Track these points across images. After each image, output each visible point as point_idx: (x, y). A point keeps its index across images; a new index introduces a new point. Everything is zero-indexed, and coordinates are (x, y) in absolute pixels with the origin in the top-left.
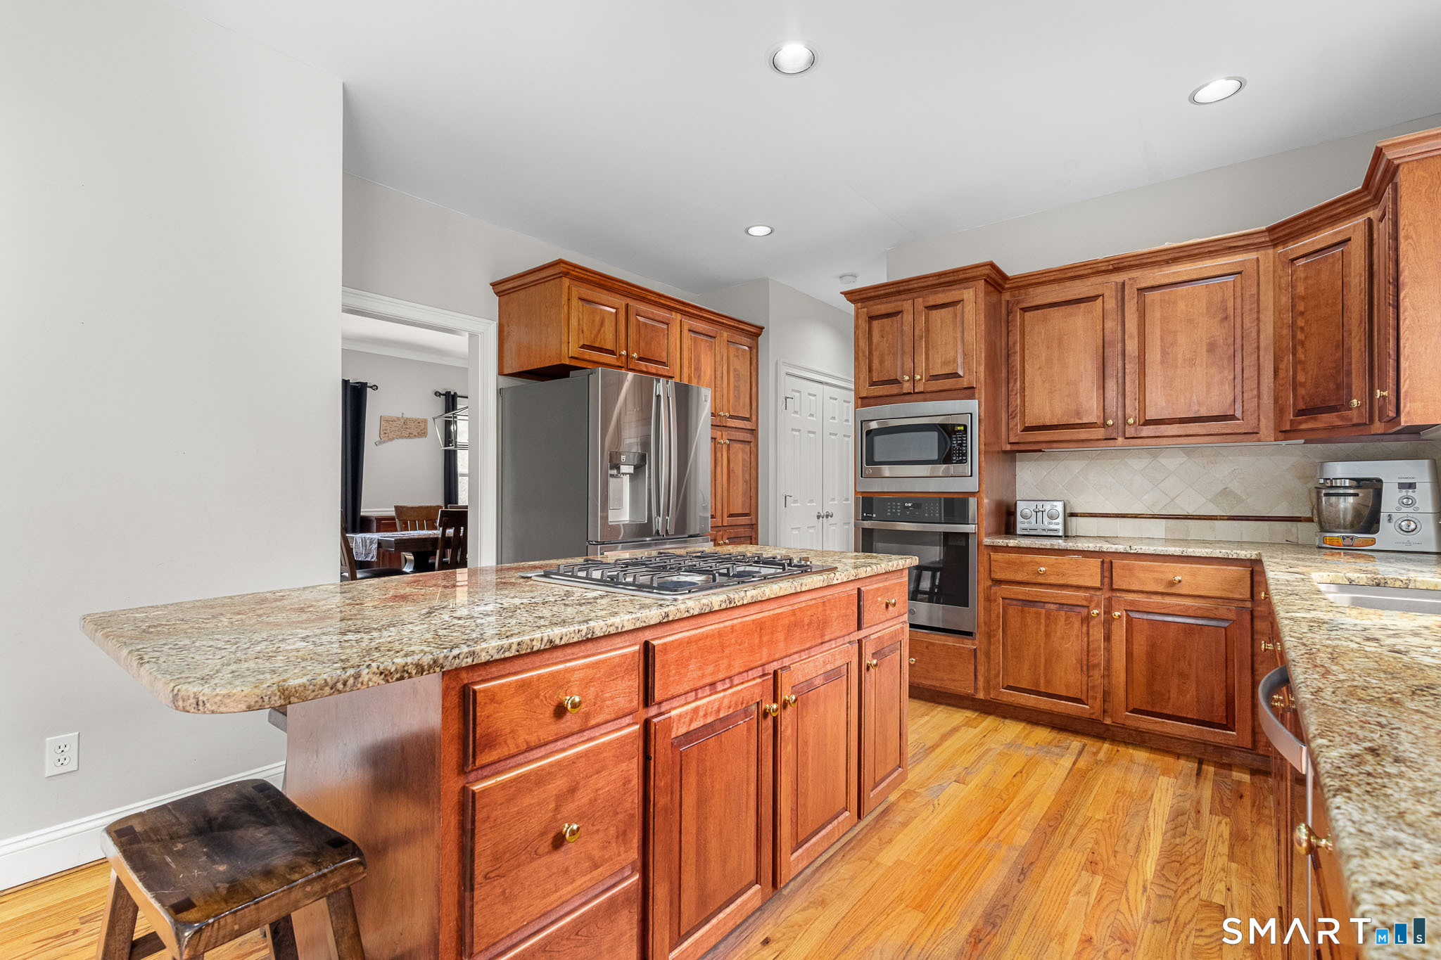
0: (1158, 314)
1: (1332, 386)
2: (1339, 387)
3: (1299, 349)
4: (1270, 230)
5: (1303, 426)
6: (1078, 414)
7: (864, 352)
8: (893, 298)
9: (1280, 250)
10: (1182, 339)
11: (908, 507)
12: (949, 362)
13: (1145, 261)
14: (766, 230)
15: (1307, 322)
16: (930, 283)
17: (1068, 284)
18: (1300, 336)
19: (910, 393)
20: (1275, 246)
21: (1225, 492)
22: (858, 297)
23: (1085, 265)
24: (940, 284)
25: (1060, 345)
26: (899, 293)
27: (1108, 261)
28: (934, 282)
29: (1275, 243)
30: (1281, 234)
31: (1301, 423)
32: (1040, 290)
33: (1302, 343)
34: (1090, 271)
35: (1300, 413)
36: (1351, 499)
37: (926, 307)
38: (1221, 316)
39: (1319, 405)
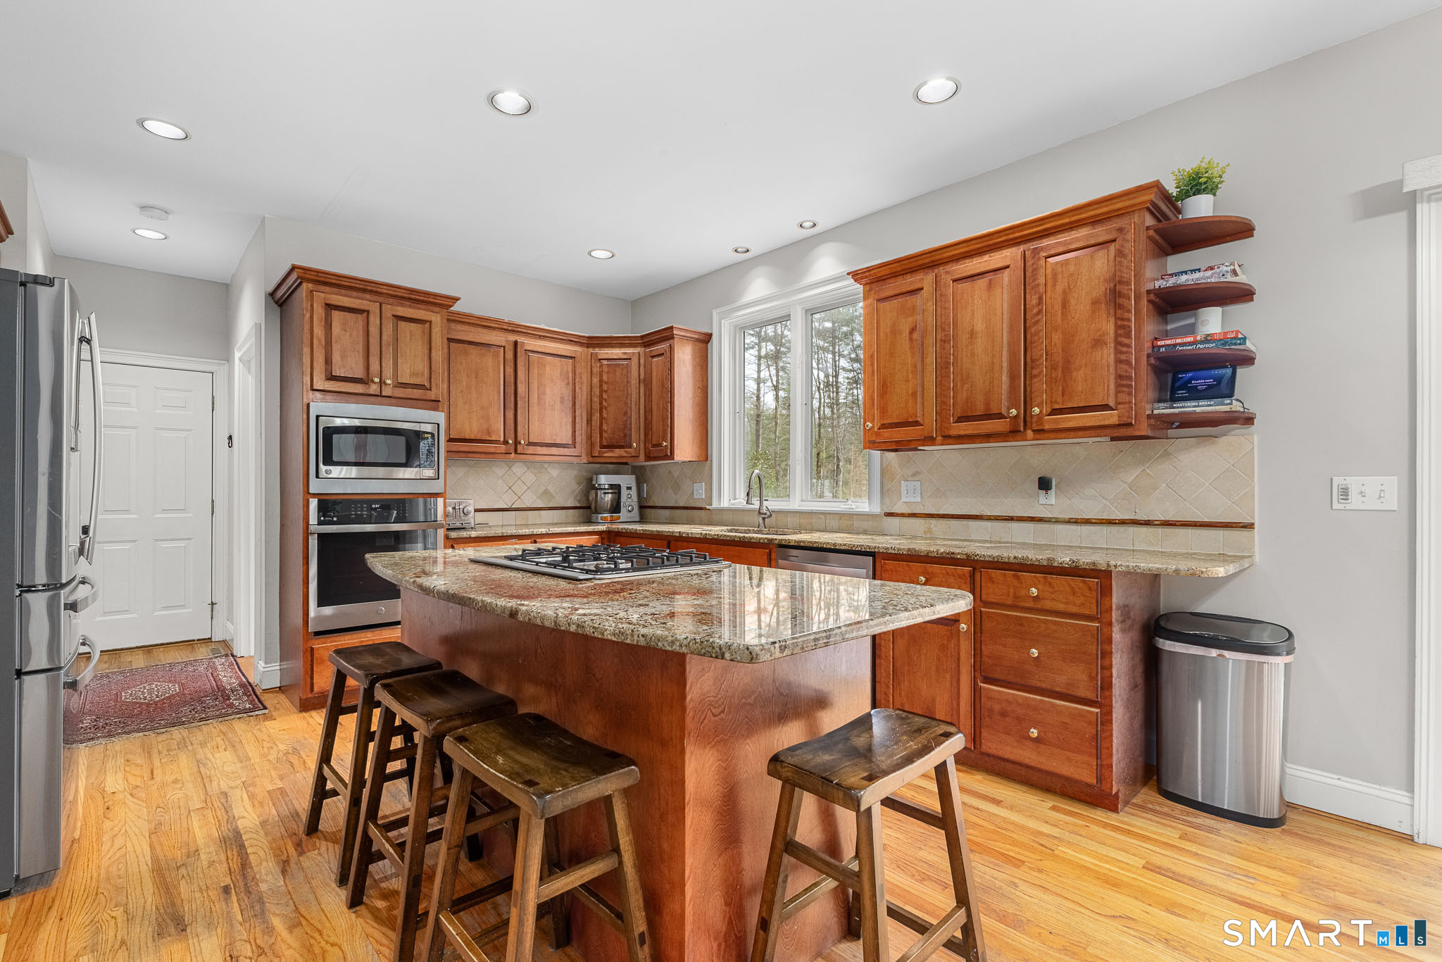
0: (536, 371)
1: (622, 434)
2: (625, 435)
3: (604, 411)
4: (589, 338)
5: (606, 455)
6: (488, 433)
7: (320, 341)
8: (355, 294)
9: (591, 350)
10: (548, 391)
11: (376, 509)
12: (418, 374)
13: (530, 332)
14: (178, 133)
15: (608, 396)
16: (400, 294)
17: (480, 330)
18: (605, 404)
19: (377, 396)
20: (588, 347)
21: (546, 492)
22: (313, 277)
23: (496, 321)
24: (409, 299)
25: (476, 376)
26: (364, 291)
27: (509, 324)
28: (405, 295)
29: (588, 346)
30: (593, 342)
31: (605, 453)
32: (460, 327)
33: (606, 408)
34: (497, 326)
35: (602, 447)
36: (610, 495)
37: (394, 316)
38: (566, 382)
39: (615, 444)
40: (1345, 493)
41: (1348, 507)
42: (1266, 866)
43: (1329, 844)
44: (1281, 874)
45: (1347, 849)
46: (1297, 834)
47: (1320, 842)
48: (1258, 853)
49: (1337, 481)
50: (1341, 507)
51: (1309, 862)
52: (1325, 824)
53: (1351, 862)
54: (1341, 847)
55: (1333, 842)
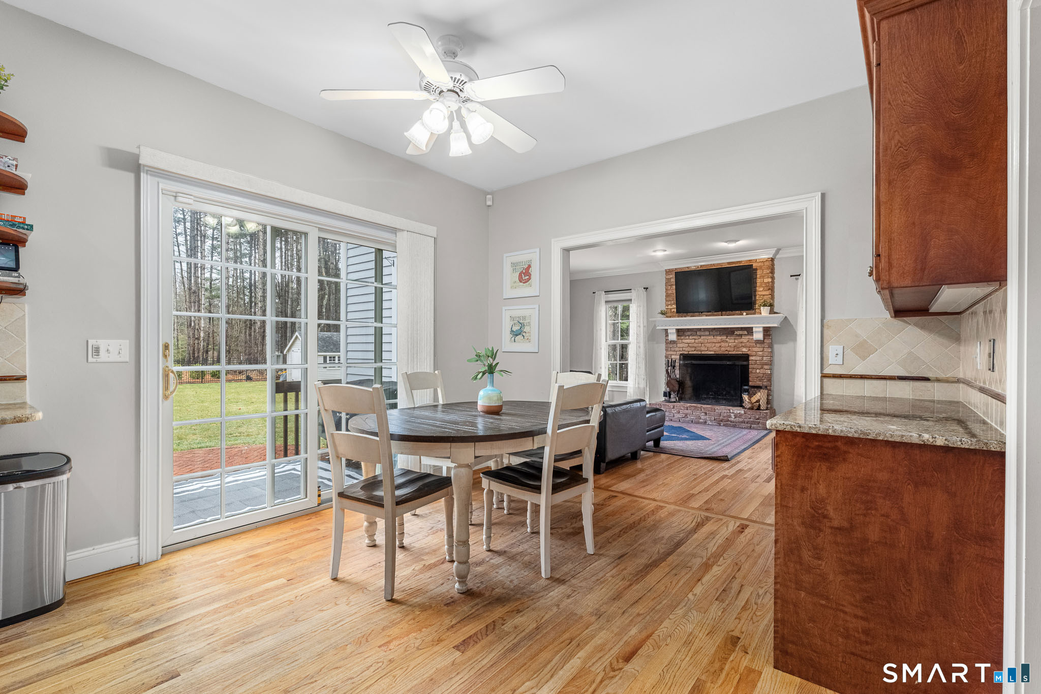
40: (97, 350)
41: (99, 360)
42: (79, 630)
43: (102, 594)
44: (92, 628)
45: (113, 590)
46: (79, 600)
47: (95, 596)
48: (66, 627)
49: (91, 342)
50: (94, 360)
51: (101, 610)
52: (89, 584)
53: (122, 595)
54: (109, 591)
55: (102, 591)
